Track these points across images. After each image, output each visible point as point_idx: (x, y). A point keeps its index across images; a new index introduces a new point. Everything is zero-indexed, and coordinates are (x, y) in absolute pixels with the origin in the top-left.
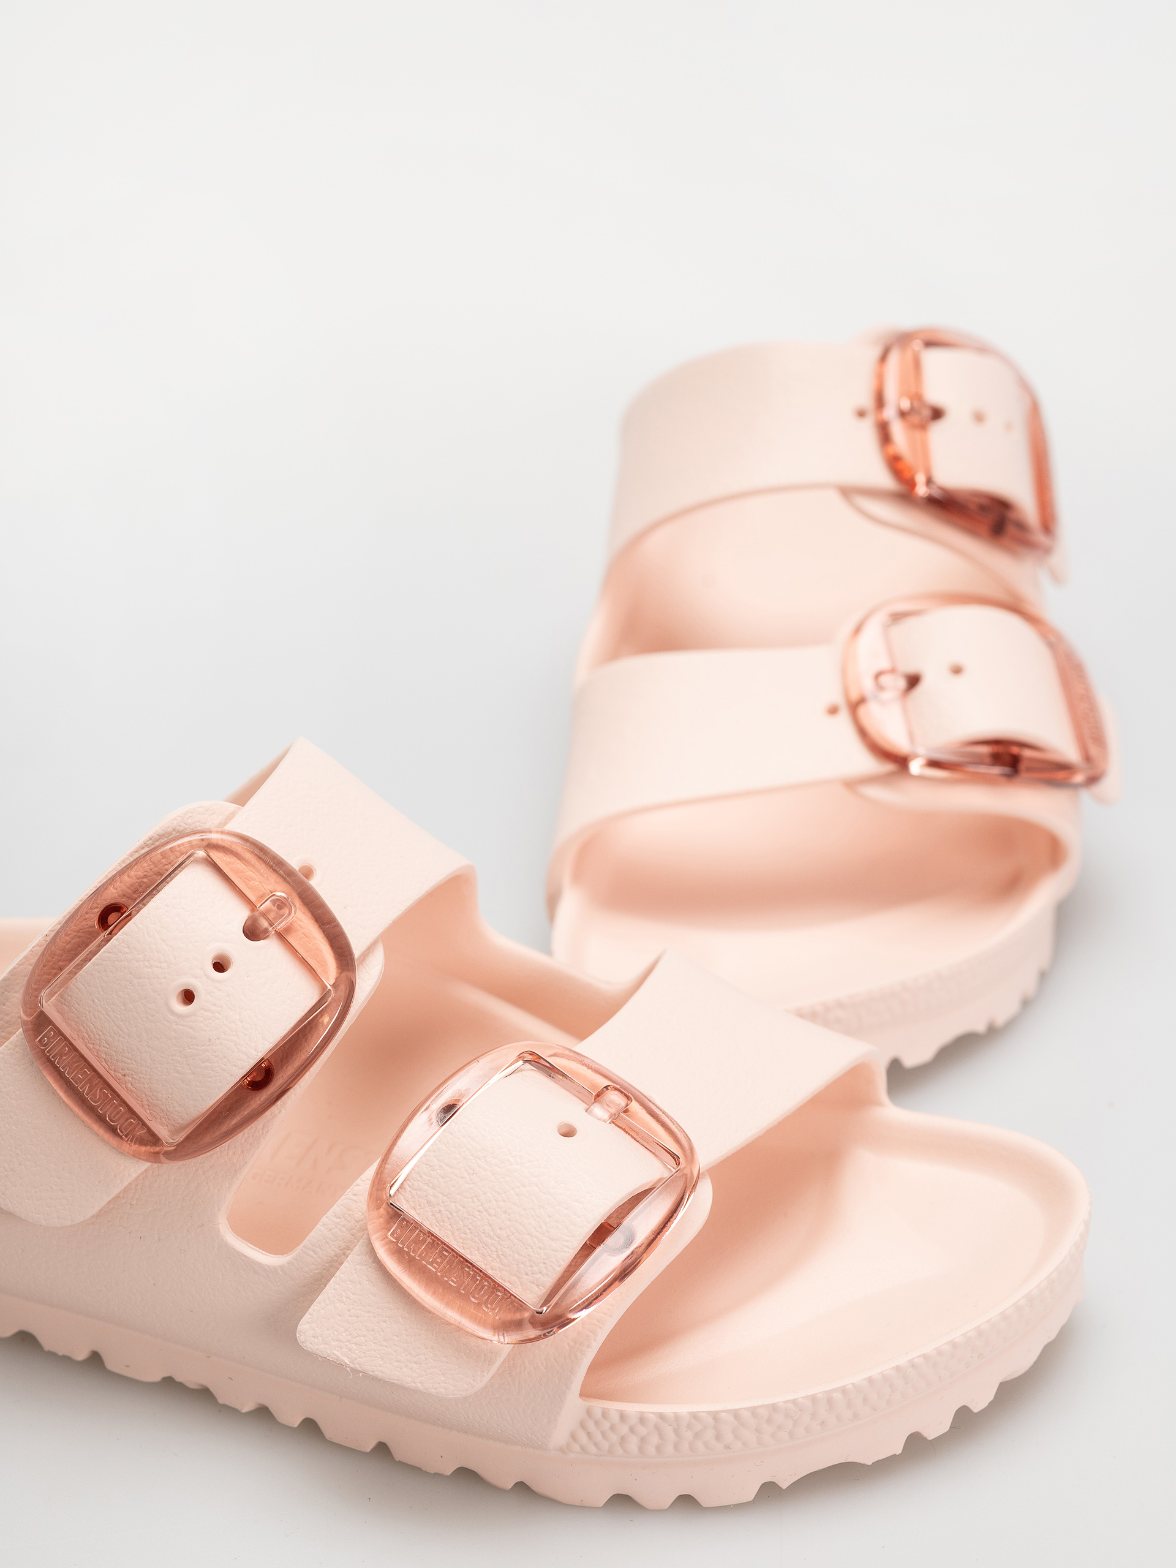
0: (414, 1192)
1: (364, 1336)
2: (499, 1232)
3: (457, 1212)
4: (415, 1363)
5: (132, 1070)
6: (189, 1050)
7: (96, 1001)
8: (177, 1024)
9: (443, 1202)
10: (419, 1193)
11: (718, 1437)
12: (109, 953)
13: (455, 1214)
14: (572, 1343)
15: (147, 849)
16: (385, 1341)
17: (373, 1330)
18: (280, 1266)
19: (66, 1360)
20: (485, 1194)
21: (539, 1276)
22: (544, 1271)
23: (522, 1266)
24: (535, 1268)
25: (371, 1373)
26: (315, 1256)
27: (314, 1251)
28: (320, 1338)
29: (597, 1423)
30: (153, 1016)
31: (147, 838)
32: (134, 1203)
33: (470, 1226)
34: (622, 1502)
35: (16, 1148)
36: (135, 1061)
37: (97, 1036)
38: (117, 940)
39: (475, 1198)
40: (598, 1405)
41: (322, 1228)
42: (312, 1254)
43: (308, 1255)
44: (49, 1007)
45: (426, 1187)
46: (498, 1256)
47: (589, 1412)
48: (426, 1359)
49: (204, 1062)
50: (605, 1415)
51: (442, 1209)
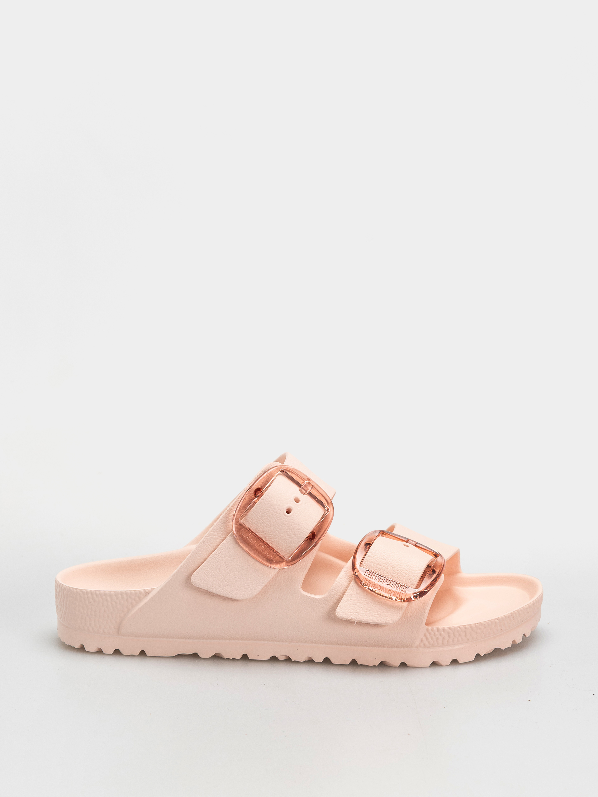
0: (366, 565)
1: (359, 610)
2: (397, 572)
3: (382, 568)
4: (377, 615)
5: (272, 538)
6: (292, 527)
7: (259, 517)
8: (287, 519)
9: (377, 566)
10: (368, 565)
11: (465, 636)
12: (263, 499)
13: (382, 569)
14: (423, 604)
15: (261, 474)
16: (366, 610)
17: (362, 607)
18: (323, 598)
19: (234, 659)
20: (389, 562)
21: (413, 582)
22: (414, 580)
23: (407, 580)
24: (411, 580)
25: (363, 620)
26: (335, 592)
27: (335, 590)
28: (344, 613)
29: (430, 633)
30: (279, 518)
31: (261, 471)
32: (269, 587)
33: (387, 572)
34: (434, 664)
35: (231, 574)
36: (273, 535)
37: (259, 530)
38: (265, 495)
39: (387, 564)
40: (430, 628)
41: (336, 582)
42: (334, 591)
43: (333, 592)
44: (242, 521)
45: (370, 563)
46: (398, 579)
47: (427, 630)
48: (381, 613)
49: (297, 530)
50: (432, 630)
51: (377, 568)
